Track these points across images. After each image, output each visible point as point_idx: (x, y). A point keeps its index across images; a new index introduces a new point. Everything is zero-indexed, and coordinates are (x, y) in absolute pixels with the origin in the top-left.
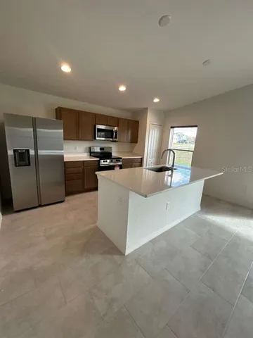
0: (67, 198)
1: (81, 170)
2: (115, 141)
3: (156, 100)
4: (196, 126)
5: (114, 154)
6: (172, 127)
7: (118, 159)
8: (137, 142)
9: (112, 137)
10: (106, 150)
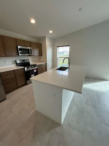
0: (7, 96)
1: (13, 76)
2: (31, 56)
3: (51, 32)
4: (69, 46)
5: (31, 63)
6: (58, 47)
7: (35, 66)
8: (42, 55)
9: (29, 53)
10: (26, 61)
